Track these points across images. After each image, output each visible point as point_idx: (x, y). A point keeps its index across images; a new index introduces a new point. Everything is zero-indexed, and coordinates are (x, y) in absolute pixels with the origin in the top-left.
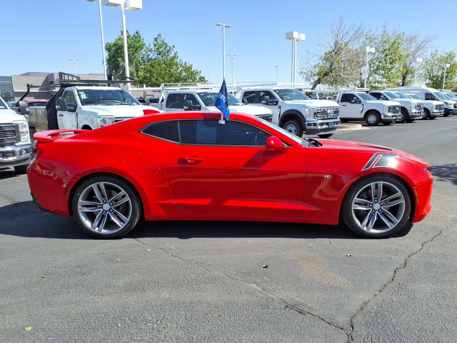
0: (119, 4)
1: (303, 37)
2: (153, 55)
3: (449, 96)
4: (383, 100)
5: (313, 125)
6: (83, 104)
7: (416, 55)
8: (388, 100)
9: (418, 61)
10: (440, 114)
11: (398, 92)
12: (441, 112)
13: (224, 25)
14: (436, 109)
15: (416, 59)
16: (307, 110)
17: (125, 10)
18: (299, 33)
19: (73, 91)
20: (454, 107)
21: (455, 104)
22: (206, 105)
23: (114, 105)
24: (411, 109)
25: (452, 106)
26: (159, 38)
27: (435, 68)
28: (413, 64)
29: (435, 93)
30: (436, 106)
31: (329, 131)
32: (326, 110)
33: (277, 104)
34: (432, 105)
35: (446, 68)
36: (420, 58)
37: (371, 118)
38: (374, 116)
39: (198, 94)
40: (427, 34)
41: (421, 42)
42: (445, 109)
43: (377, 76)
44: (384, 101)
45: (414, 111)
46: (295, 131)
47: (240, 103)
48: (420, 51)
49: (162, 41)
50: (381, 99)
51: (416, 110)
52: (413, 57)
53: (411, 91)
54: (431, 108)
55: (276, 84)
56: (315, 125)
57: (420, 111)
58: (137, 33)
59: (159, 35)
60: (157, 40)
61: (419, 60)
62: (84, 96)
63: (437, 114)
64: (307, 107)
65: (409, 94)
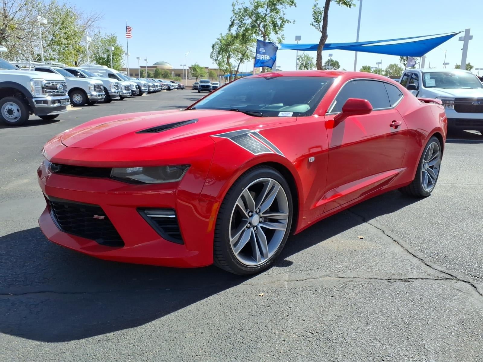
5: (42, 102)
8: (85, 77)
15: (86, 38)
16: (32, 83)
24: (110, 89)
25: (135, 87)
27: (101, 50)
28: (83, 43)
29: (117, 74)
30: (125, 87)
31: (61, 110)
32: (55, 83)
35: (111, 50)
36: (89, 37)
37: (77, 97)
38: (80, 95)
45: (113, 90)
46: (18, 110)
51: (115, 90)
53: (98, 71)
56: (45, 102)
61: (89, 40)
63: (127, 95)
64: (31, 80)
65: (98, 74)
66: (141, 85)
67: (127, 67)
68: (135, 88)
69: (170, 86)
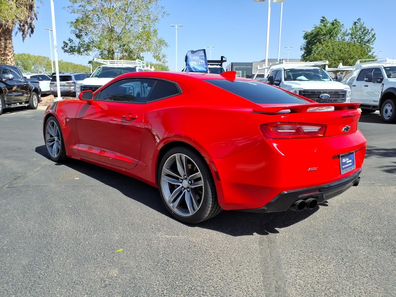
26: (358, 22)
33: (380, 82)
49: (361, 24)
55: (386, 61)
58: (335, 20)
59: (359, 19)
60: (357, 24)
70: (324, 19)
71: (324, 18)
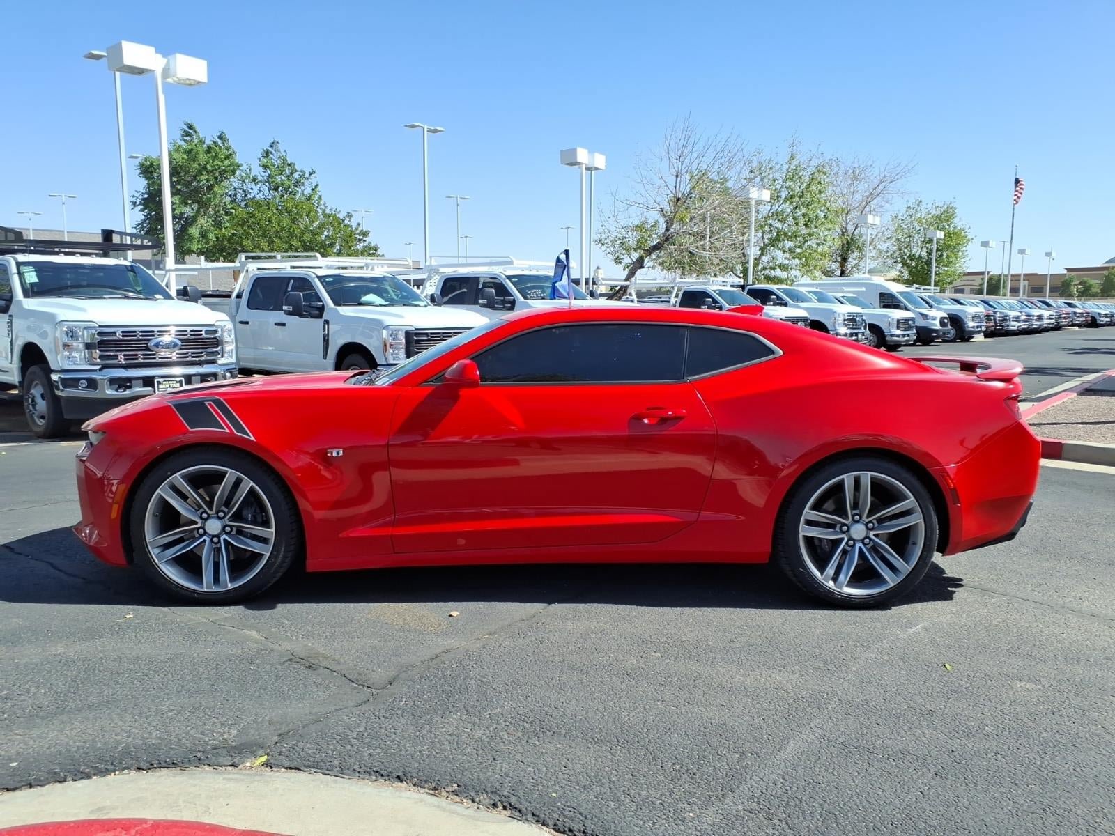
0: (150, 70)
1: (600, 161)
2: (258, 192)
3: (934, 301)
4: (774, 305)
6: (26, 295)
7: (867, 209)
8: (786, 305)
9: (872, 223)
10: (906, 338)
11: (816, 290)
12: (908, 335)
13: (426, 128)
14: (898, 328)
15: (866, 219)
17: (165, 85)
18: (591, 152)
19: (7, 265)
20: (941, 326)
21: (942, 319)
22: (337, 303)
23: (105, 298)
24: (835, 326)
25: (937, 322)
26: (273, 152)
28: (861, 230)
29: (901, 293)
30: (898, 321)
34: (889, 320)
35: (935, 239)
36: (874, 216)
39: (319, 278)
40: (888, 164)
41: (877, 182)
42: (918, 328)
43: (778, 253)
44: (778, 308)
45: (843, 330)
47: (422, 301)
48: (875, 201)
49: (280, 157)
50: (772, 303)
51: (846, 328)
52: (861, 214)
53: (848, 288)
54: (887, 325)
55: (511, 263)
57: (856, 331)
58: (220, 137)
59: (273, 143)
60: (270, 155)
61: (874, 221)
62: (32, 277)
63: (901, 339)
65: (842, 295)
66: (966, 317)
67: (1006, 273)
68: (939, 325)
69: (1097, 317)
70: (191, 131)
71: (190, 127)
